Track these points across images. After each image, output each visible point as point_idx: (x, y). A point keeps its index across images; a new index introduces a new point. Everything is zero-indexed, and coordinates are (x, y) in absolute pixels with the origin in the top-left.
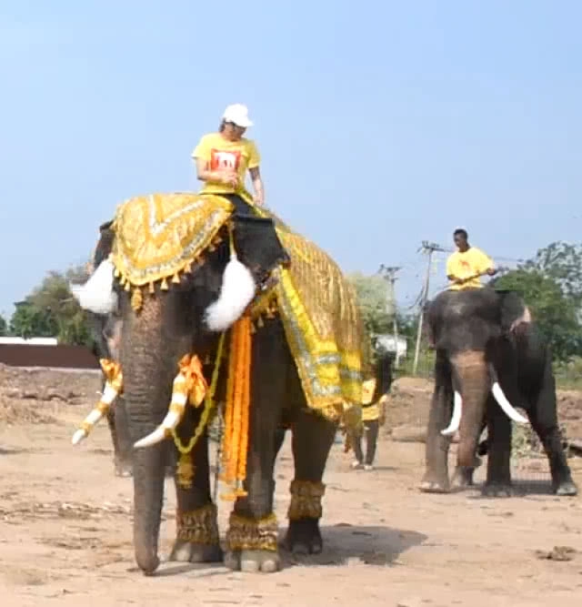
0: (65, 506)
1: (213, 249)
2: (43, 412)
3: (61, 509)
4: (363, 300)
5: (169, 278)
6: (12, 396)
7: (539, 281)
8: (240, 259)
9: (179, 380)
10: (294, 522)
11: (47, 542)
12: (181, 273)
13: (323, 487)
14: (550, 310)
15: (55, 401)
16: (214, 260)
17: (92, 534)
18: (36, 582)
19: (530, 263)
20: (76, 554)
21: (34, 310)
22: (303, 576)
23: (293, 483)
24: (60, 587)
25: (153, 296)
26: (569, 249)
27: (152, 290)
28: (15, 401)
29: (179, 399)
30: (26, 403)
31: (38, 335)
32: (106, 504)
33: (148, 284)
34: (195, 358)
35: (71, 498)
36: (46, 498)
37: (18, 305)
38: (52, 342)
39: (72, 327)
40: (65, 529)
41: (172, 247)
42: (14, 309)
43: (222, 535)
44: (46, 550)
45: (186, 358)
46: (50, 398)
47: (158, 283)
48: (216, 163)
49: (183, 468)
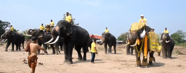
1: (141, 28)
4: (158, 37)
7: (177, 34)
8: (145, 30)
9: (136, 41)
10: (149, 62)
11: (121, 64)
14: (179, 38)
15: (122, 48)
16: (142, 30)
17: (126, 63)
18: (120, 69)
19: (176, 32)
20: (124, 66)
21: (120, 38)
22: (151, 69)
23: (149, 58)
24: (123, 69)
26: (181, 31)
30: (119, 48)
32: (128, 60)
35: (124, 59)
38: (122, 41)
39: (124, 40)
40: (123, 63)
41: (137, 27)
42: (118, 38)
43: (141, 63)
44: (121, 65)
47: (135, 30)
48: (141, 22)
49: (139, 55)
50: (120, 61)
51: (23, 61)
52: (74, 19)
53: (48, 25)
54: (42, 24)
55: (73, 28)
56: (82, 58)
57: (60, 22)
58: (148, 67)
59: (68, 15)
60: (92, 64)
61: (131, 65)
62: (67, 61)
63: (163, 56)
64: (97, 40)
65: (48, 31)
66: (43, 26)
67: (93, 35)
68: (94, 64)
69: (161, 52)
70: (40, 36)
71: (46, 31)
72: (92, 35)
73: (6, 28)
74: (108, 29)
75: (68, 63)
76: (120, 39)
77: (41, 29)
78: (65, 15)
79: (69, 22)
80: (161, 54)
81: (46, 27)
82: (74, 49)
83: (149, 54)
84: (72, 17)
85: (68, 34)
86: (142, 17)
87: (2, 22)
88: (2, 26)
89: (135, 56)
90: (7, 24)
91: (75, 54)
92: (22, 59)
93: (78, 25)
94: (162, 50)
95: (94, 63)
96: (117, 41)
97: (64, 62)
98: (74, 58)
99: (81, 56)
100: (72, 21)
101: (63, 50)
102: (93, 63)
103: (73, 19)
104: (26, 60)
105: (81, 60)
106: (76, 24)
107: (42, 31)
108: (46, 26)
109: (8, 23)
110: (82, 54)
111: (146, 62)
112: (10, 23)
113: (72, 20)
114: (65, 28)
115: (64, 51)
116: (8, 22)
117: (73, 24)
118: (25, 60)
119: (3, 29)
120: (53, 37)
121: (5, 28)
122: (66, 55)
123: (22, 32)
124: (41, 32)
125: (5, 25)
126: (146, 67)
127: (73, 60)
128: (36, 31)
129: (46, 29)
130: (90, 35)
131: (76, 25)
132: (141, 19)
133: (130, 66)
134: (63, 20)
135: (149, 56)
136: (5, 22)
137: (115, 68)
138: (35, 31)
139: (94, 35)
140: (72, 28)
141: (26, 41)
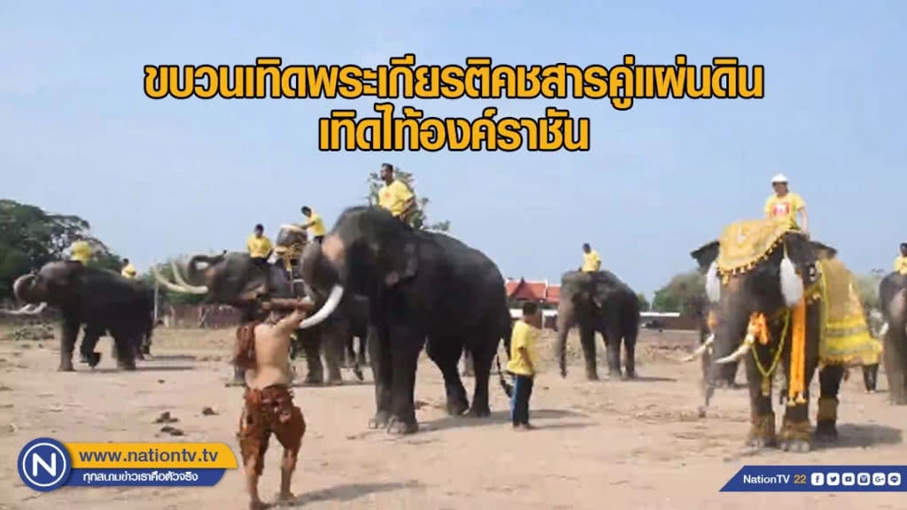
0: (683, 413)
1: (771, 251)
2: (671, 356)
3: (681, 415)
5: (745, 267)
6: (653, 347)
11: (673, 435)
12: (752, 263)
13: (837, 401)
15: (678, 351)
17: (700, 430)
18: (666, 459)
20: (690, 442)
21: (666, 295)
23: (820, 399)
24: (680, 462)
25: (735, 276)
27: (734, 273)
28: (654, 350)
29: (750, 338)
30: (661, 351)
31: (668, 311)
33: (732, 271)
34: (761, 316)
36: (673, 408)
37: (657, 293)
38: (676, 314)
40: (684, 427)
41: (749, 248)
42: (654, 295)
44: (674, 438)
45: (755, 314)
46: (675, 348)
47: (738, 269)
48: (775, 212)
49: (765, 386)
50: (665, 417)
51: (160, 421)
52: (425, 201)
53: (292, 233)
54: (260, 228)
55: (418, 249)
56: (466, 403)
57: (350, 216)
58: (812, 449)
59: (389, 180)
60: (521, 435)
61: (723, 436)
62: (386, 421)
63: (891, 390)
64: (548, 307)
65: (294, 262)
66: (265, 233)
67: (523, 284)
68: (531, 433)
69: (881, 368)
70: (252, 290)
71: (280, 263)
72: (518, 281)
73: (64, 246)
74: (593, 252)
75: (393, 430)
76: (665, 302)
77: (254, 255)
78: (375, 176)
79: (395, 214)
80: (882, 380)
81: (281, 244)
82: (423, 354)
83: (816, 379)
84: (412, 191)
85: (392, 279)
86: (781, 188)
87: (48, 219)
88: (47, 238)
89: (746, 391)
90: (73, 228)
91: (429, 381)
92: (152, 409)
93: (445, 227)
94: (886, 359)
95: (530, 428)
96: (643, 314)
97: (373, 425)
98: (423, 404)
99: (463, 391)
100: (411, 208)
101: (368, 360)
102: (521, 426)
103: (419, 197)
104: (172, 416)
105: (460, 413)
106: (435, 227)
107: (261, 263)
108: (285, 235)
109: (79, 224)
110: (469, 385)
111: (802, 425)
112: (85, 224)
113: (414, 205)
114: (375, 247)
115: (371, 364)
116: (75, 219)
117: (419, 223)
118: (166, 417)
119: (51, 251)
120: (314, 290)
121: (61, 249)
122: (380, 388)
123: (155, 270)
124: (259, 266)
125: (58, 231)
126: (805, 446)
127: (420, 416)
128: (231, 262)
129: (283, 249)
130: (507, 281)
131: (434, 231)
132: (772, 198)
133: (720, 441)
134: (365, 203)
135: (816, 392)
136: (62, 218)
137: (637, 452)
138: (222, 266)
139: (527, 281)
140: (410, 248)
141: (170, 314)
